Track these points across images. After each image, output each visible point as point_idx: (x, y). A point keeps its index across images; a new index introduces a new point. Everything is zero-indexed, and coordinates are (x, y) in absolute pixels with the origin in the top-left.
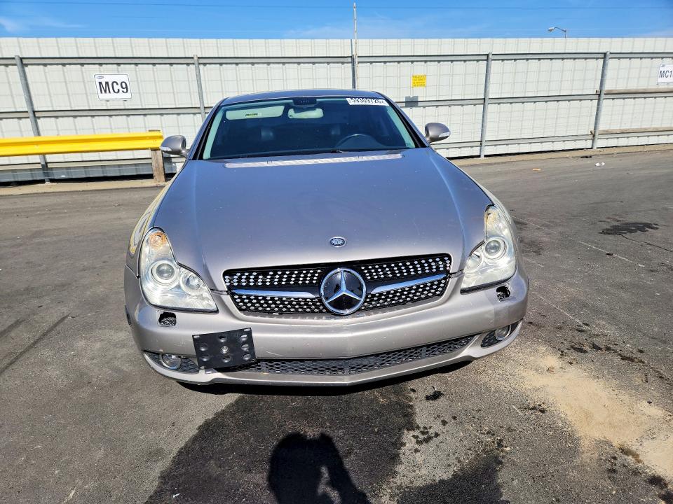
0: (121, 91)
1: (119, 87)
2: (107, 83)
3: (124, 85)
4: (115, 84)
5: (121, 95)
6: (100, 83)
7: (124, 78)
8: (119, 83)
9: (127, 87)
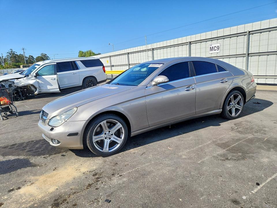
0: (216, 50)
1: (216, 48)
2: (213, 47)
3: (218, 47)
4: (215, 47)
5: (217, 51)
6: (211, 48)
7: (219, 45)
8: (217, 47)
9: (219, 48)
